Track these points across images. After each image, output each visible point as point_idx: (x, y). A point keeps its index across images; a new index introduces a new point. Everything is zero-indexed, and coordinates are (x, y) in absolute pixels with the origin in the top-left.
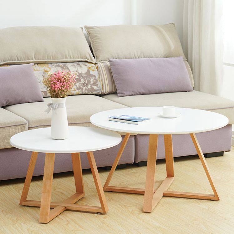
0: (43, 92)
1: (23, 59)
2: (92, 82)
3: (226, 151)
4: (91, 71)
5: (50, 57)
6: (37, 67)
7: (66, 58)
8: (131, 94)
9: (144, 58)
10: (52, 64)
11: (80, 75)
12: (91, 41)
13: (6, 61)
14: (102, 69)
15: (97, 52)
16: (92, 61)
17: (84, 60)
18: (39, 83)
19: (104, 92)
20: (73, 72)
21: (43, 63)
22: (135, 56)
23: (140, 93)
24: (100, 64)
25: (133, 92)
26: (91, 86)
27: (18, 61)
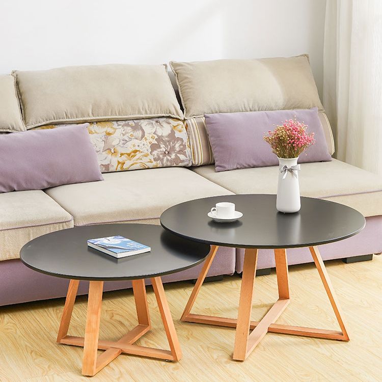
0: (103, 165)
1: (75, 116)
2: (178, 149)
3: (376, 254)
4: (176, 131)
5: (116, 112)
6: (95, 127)
7: (139, 112)
8: (235, 168)
9: (259, 110)
10: (119, 122)
11: (160, 139)
12: (179, 86)
13: (50, 120)
14: (193, 128)
15: (187, 102)
16: (178, 117)
17: (167, 115)
18: (97, 152)
19: (197, 164)
20: (150, 134)
21: (105, 121)
22: (245, 107)
23: (249, 165)
24: (191, 121)
25: (238, 164)
26: (176, 155)
27: (68, 120)
